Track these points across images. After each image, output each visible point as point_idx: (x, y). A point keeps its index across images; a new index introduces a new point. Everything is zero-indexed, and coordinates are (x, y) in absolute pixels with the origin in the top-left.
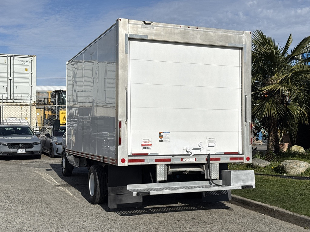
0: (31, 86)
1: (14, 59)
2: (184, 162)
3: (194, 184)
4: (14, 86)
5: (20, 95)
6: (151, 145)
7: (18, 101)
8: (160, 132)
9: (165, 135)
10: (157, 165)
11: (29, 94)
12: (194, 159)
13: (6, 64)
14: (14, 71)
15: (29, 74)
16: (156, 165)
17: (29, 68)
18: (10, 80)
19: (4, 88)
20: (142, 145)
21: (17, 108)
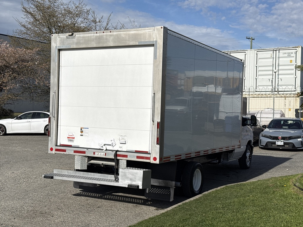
0: (296, 77)
1: (279, 52)
2: (96, 156)
3: (103, 177)
4: (278, 78)
5: (284, 87)
6: (74, 138)
7: (282, 93)
8: (81, 128)
9: (85, 130)
10: (76, 156)
11: (293, 85)
12: (104, 154)
13: (272, 58)
14: (279, 64)
15: (293, 65)
16: (74, 155)
17: (294, 59)
18: (275, 72)
19: (269, 81)
20: (68, 138)
21: (281, 100)
